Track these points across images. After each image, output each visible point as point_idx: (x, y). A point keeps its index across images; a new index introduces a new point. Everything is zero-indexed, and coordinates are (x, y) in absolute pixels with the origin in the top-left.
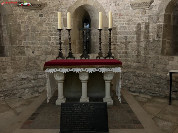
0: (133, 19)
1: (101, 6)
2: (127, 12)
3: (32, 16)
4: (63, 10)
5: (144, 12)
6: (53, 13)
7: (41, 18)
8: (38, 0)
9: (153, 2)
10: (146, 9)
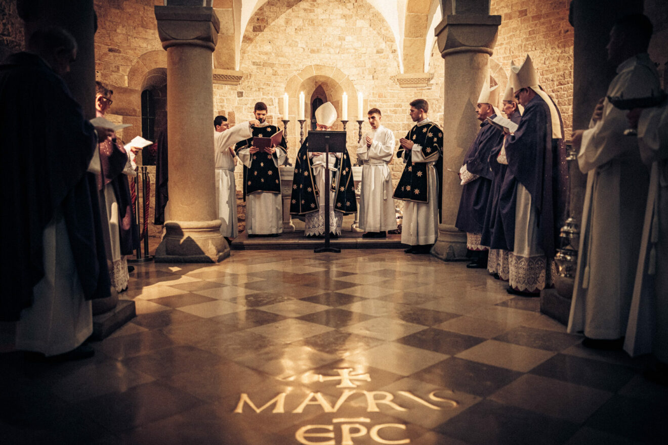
0: (403, 104)
1: (348, 79)
2: (393, 91)
3: (225, 95)
4: (279, 84)
5: (419, 92)
6: (261, 90)
7: (241, 98)
8: (237, 69)
9: (432, 79)
10: (422, 89)
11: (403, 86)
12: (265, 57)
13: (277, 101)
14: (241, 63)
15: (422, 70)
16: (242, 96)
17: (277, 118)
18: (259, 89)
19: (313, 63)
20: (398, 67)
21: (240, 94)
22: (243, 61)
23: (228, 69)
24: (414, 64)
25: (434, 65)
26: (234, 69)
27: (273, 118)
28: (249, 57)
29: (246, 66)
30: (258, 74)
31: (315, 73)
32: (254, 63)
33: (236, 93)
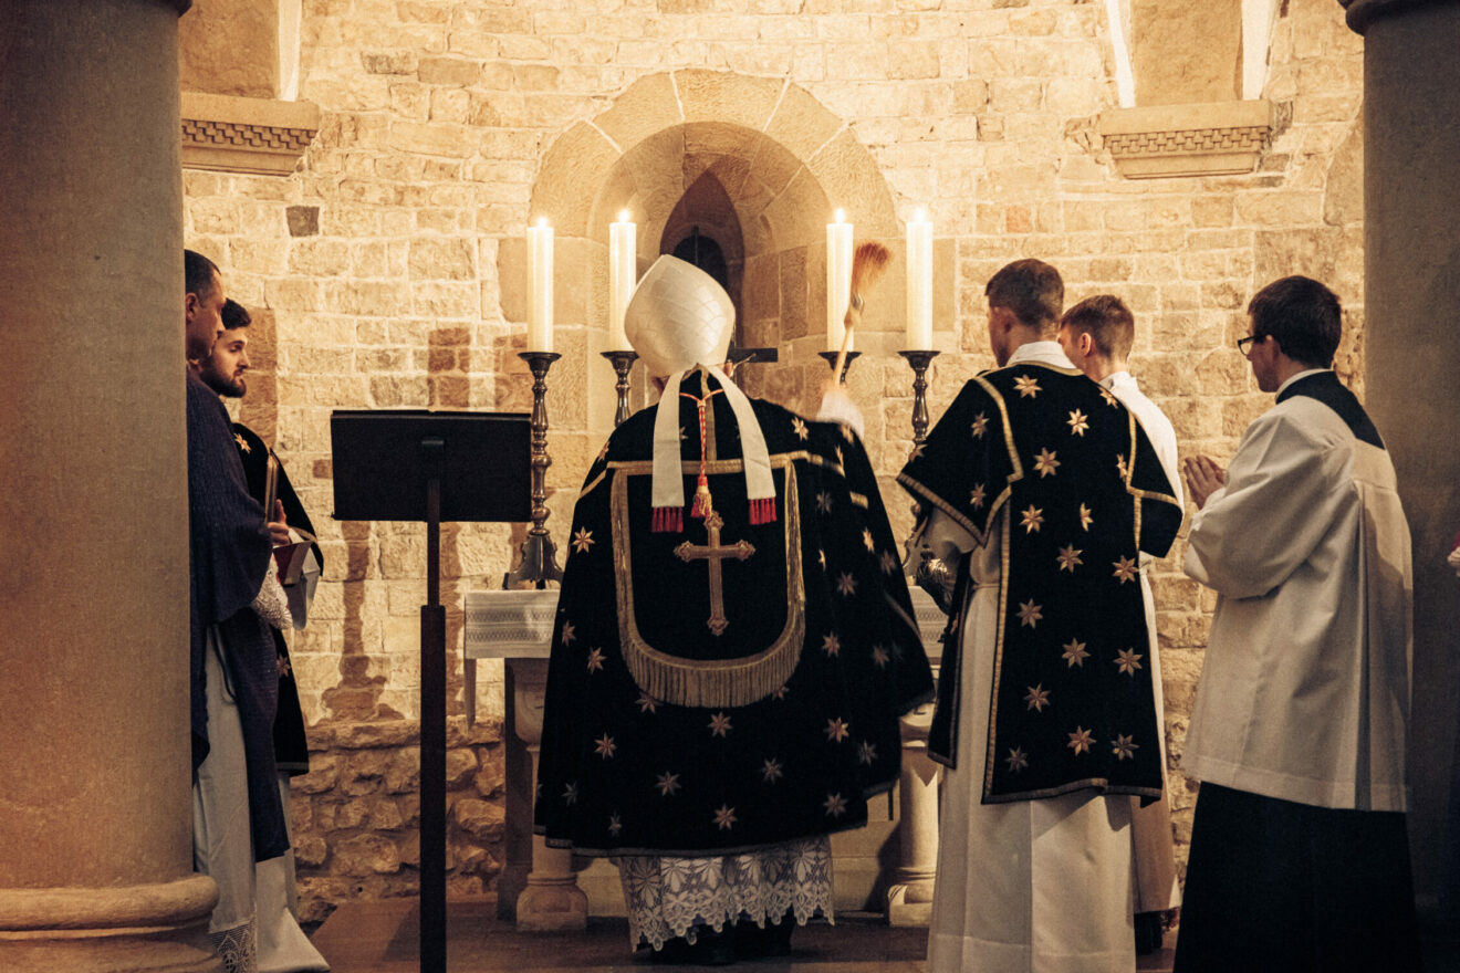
0: (1133, 259)
2: (1077, 197)
4: (499, 168)
5: (1217, 200)
6: (410, 198)
7: (306, 240)
8: (288, 90)
9: (1282, 130)
10: (1233, 184)
11: (1134, 168)
12: (431, 35)
13: (491, 253)
14: (306, 62)
15: (1231, 84)
16: (312, 227)
17: (490, 338)
18: (401, 193)
19: (674, 62)
20: (1108, 73)
21: (304, 221)
22: (319, 51)
23: (240, 91)
24: (1186, 59)
25: (1293, 57)
26: (268, 91)
27: (474, 340)
28: (350, 34)
29: (334, 77)
30: (395, 116)
31: (682, 111)
32: (373, 64)
33: (284, 213)
